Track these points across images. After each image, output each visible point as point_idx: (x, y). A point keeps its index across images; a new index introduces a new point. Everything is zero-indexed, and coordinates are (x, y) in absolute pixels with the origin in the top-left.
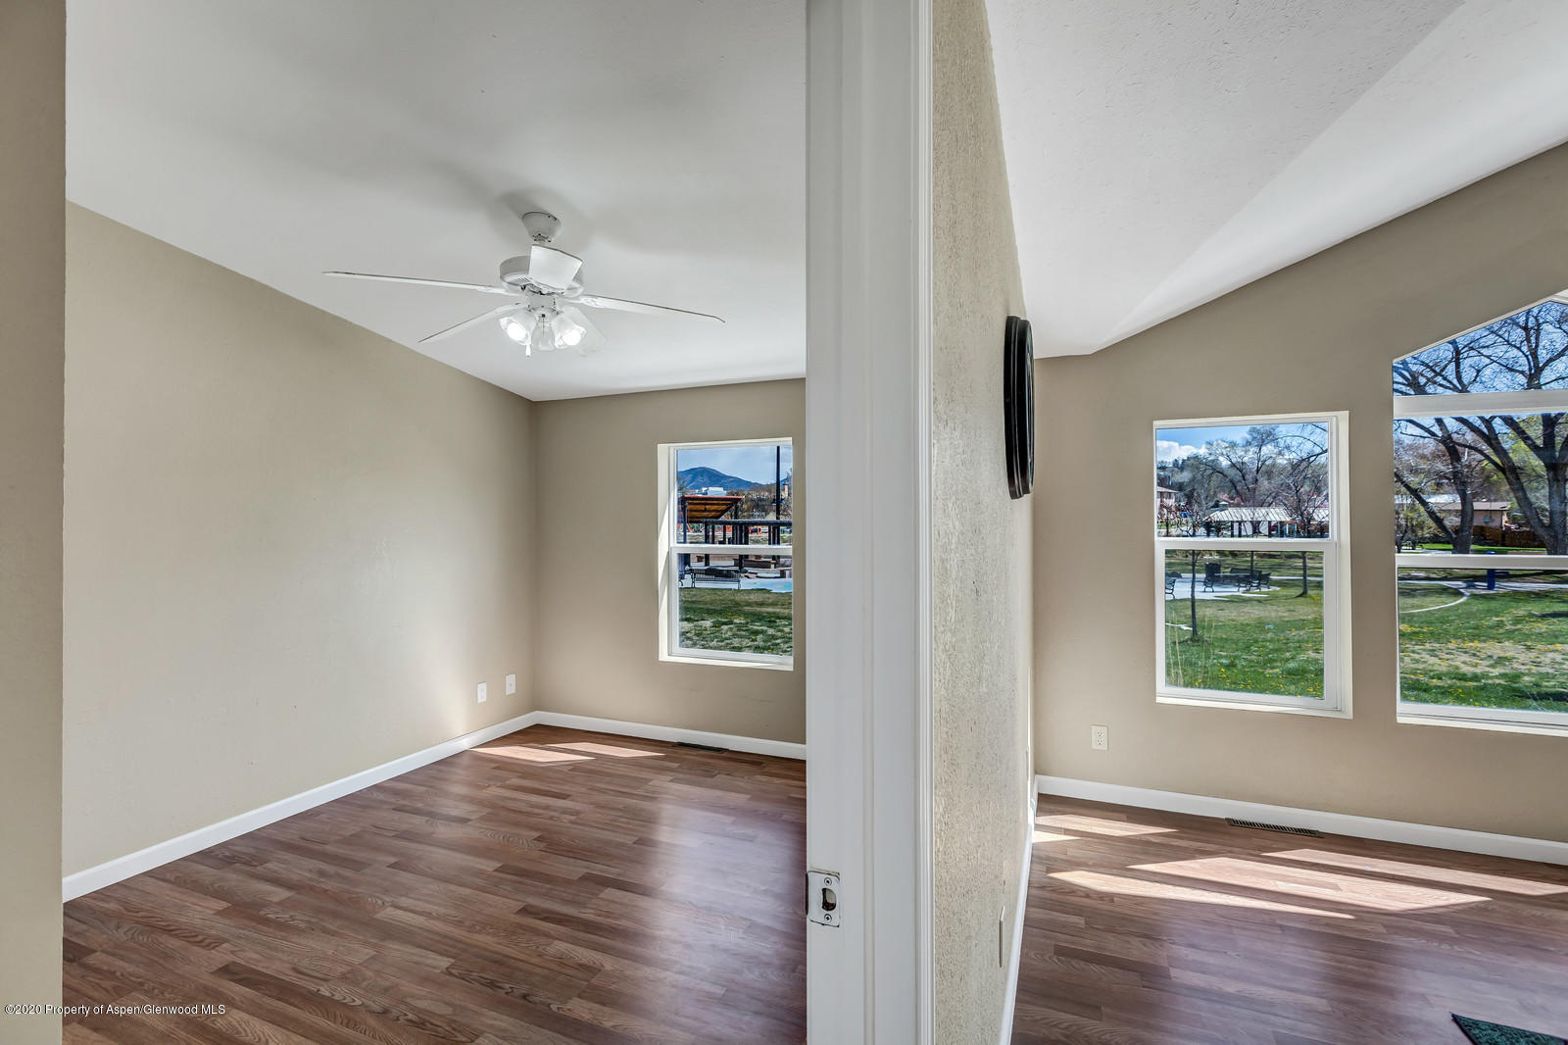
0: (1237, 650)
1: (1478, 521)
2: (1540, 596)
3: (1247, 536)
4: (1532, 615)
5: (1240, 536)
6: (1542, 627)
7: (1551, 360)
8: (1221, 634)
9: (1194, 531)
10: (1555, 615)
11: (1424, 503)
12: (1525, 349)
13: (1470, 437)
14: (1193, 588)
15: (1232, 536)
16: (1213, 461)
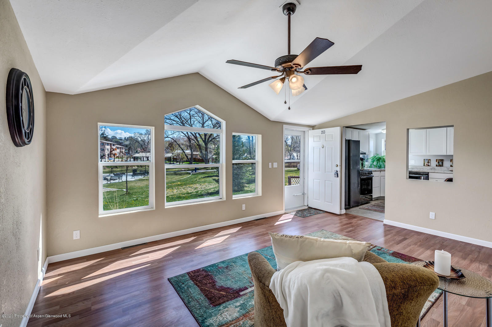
0: (139, 195)
1: (194, 157)
2: (203, 173)
3: (146, 161)
4: (202, 178)
5: (143, 161)
6: (203, 180)
7: (206, 122)
8: (135, 191)
9: (127, 160)
10: (205, 177)
11: (184, 152)
12: (202, 118)
13: (193, 137)
14: (127, 177)
15: (141, 161)
16: (136, 138)
